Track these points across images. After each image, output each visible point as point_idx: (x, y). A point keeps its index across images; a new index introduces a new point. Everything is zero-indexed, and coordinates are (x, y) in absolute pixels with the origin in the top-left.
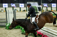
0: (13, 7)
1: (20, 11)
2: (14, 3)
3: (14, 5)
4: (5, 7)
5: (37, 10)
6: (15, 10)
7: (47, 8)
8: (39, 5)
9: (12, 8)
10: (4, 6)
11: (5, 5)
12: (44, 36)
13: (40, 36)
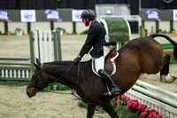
0: (52, 22)
1: (74, 32)
2: (55, 9)
3: (54, 15)
4: (28, 21)
5: (128, 31)
6: (60, 29)
7: (157, 22)
8: (132, 14)
9: (48, 24)
10: (25, 17)
11: (28, 15)
12: (149, 112)
13: (137, 114)
